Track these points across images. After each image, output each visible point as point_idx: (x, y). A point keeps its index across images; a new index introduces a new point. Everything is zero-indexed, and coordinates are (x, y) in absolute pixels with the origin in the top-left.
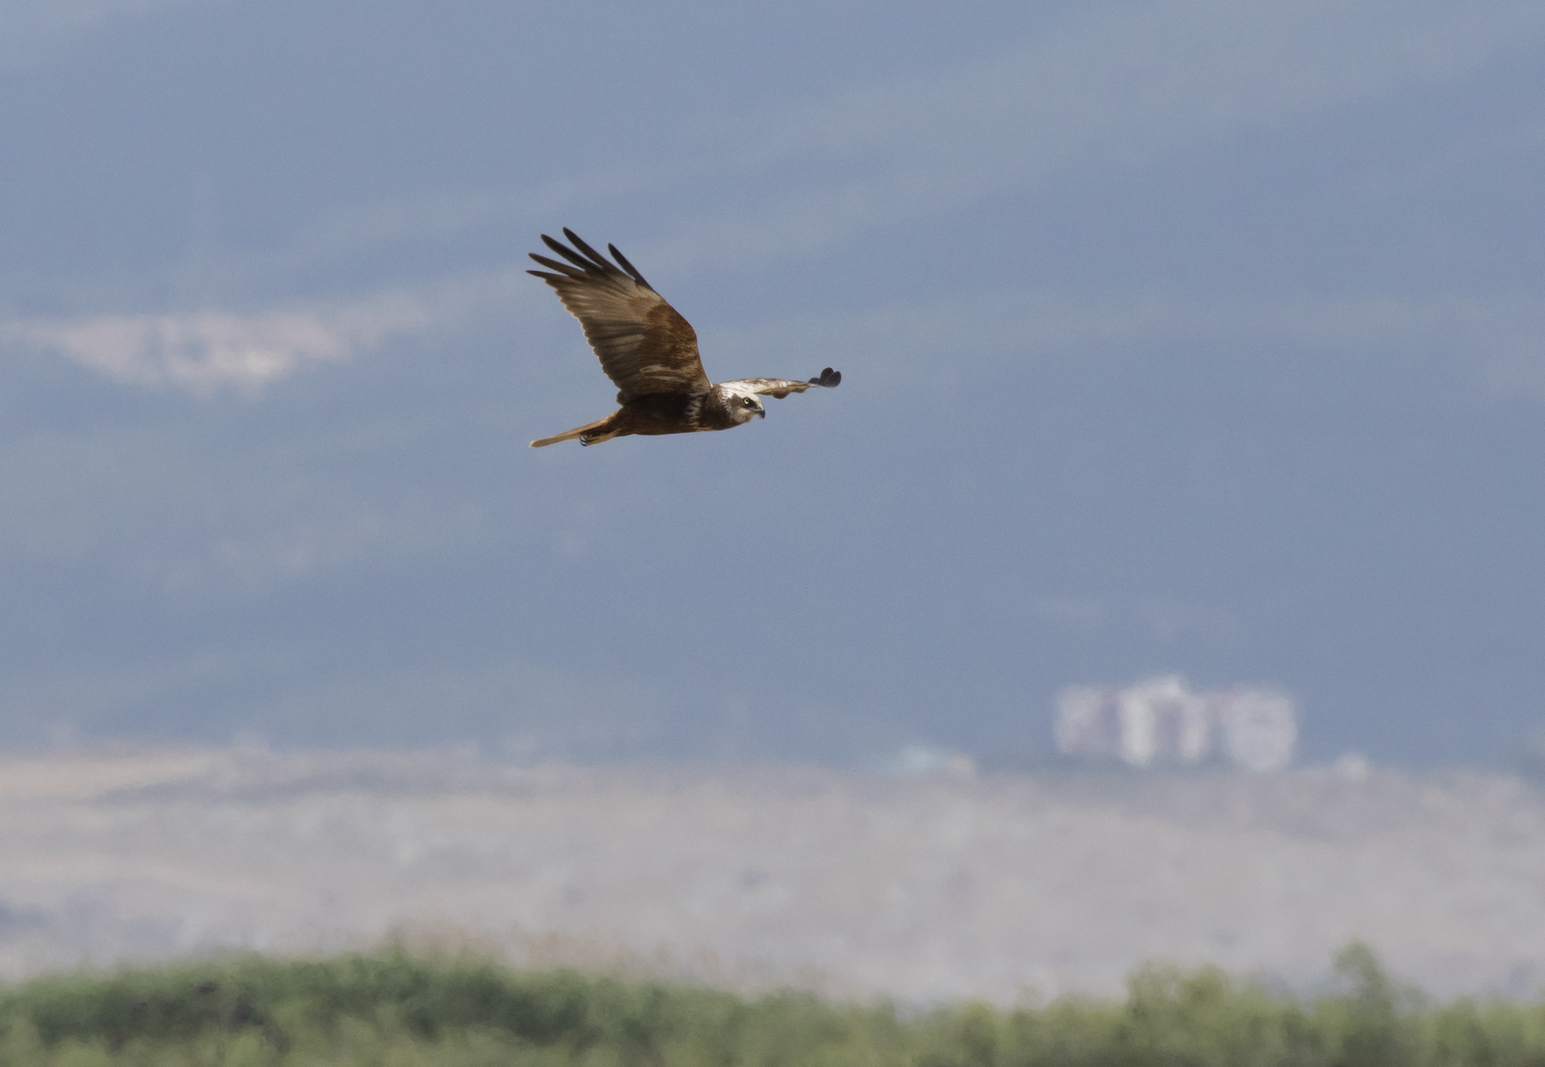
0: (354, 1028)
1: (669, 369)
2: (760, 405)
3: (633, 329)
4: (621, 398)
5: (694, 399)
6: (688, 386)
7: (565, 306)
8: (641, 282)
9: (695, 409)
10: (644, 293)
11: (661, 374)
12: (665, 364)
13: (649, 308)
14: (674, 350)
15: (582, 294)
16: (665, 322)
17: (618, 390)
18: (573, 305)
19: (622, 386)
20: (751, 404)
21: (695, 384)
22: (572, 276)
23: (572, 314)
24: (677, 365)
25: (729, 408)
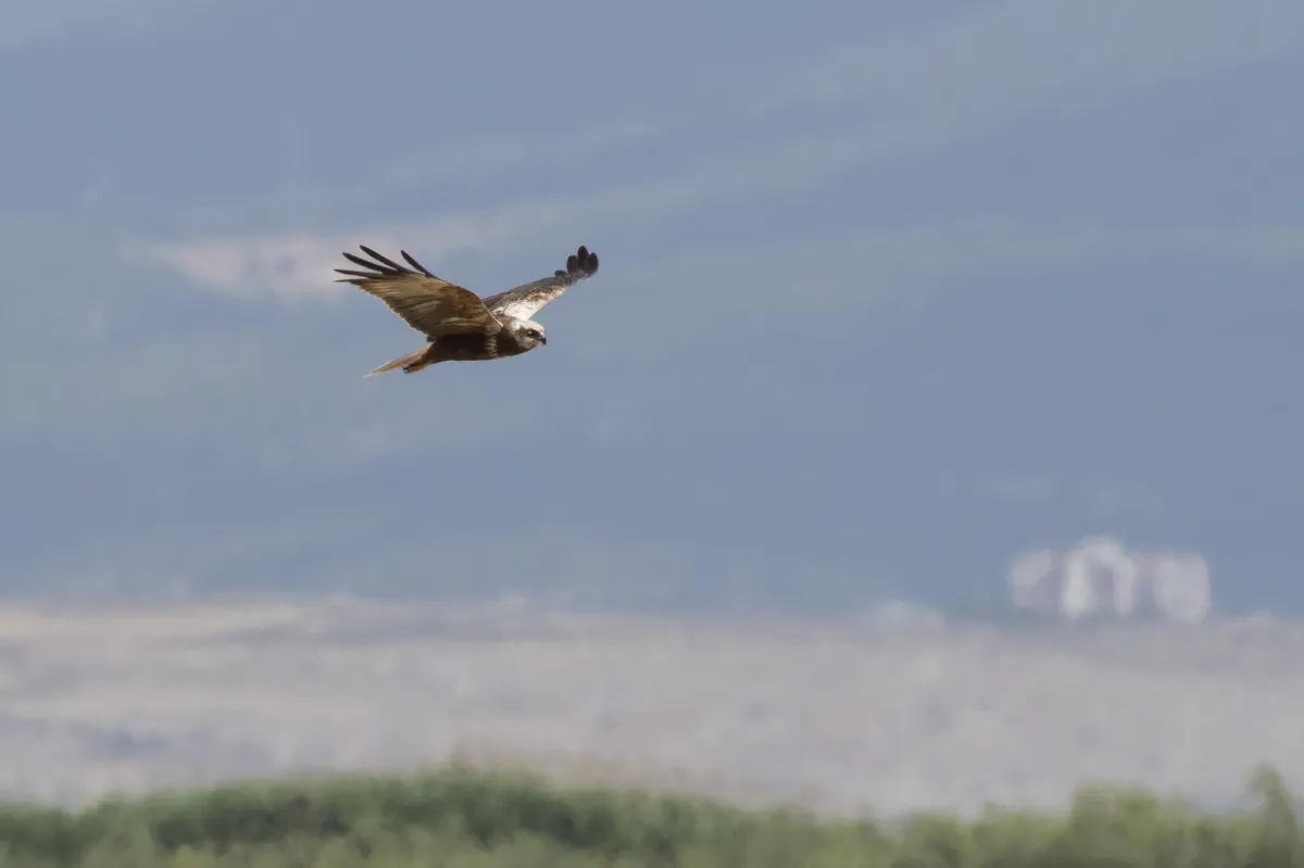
0: (420, 835)
1: (464, 319)
2: (542, 334)
3: (429, 298)
4: (429, 340)
5: (489, 337)
6: (483, 328)
7: (368, 293)
8: (428, 275)
9: (493, 344)
10: (433, 281)
11: (457, 322)
12: (461, 315)
13: (439, 287)
14: (465, 308)
15: (382, 286)
16: (454, 294)
17: (427, 335)
18: (374, 291)
19: (429, 333)
20: (534, 334)
21: (488, 327)
22: (371, 277)
23: (375, 297)
24: (471, 316)
25: (517, 338)
